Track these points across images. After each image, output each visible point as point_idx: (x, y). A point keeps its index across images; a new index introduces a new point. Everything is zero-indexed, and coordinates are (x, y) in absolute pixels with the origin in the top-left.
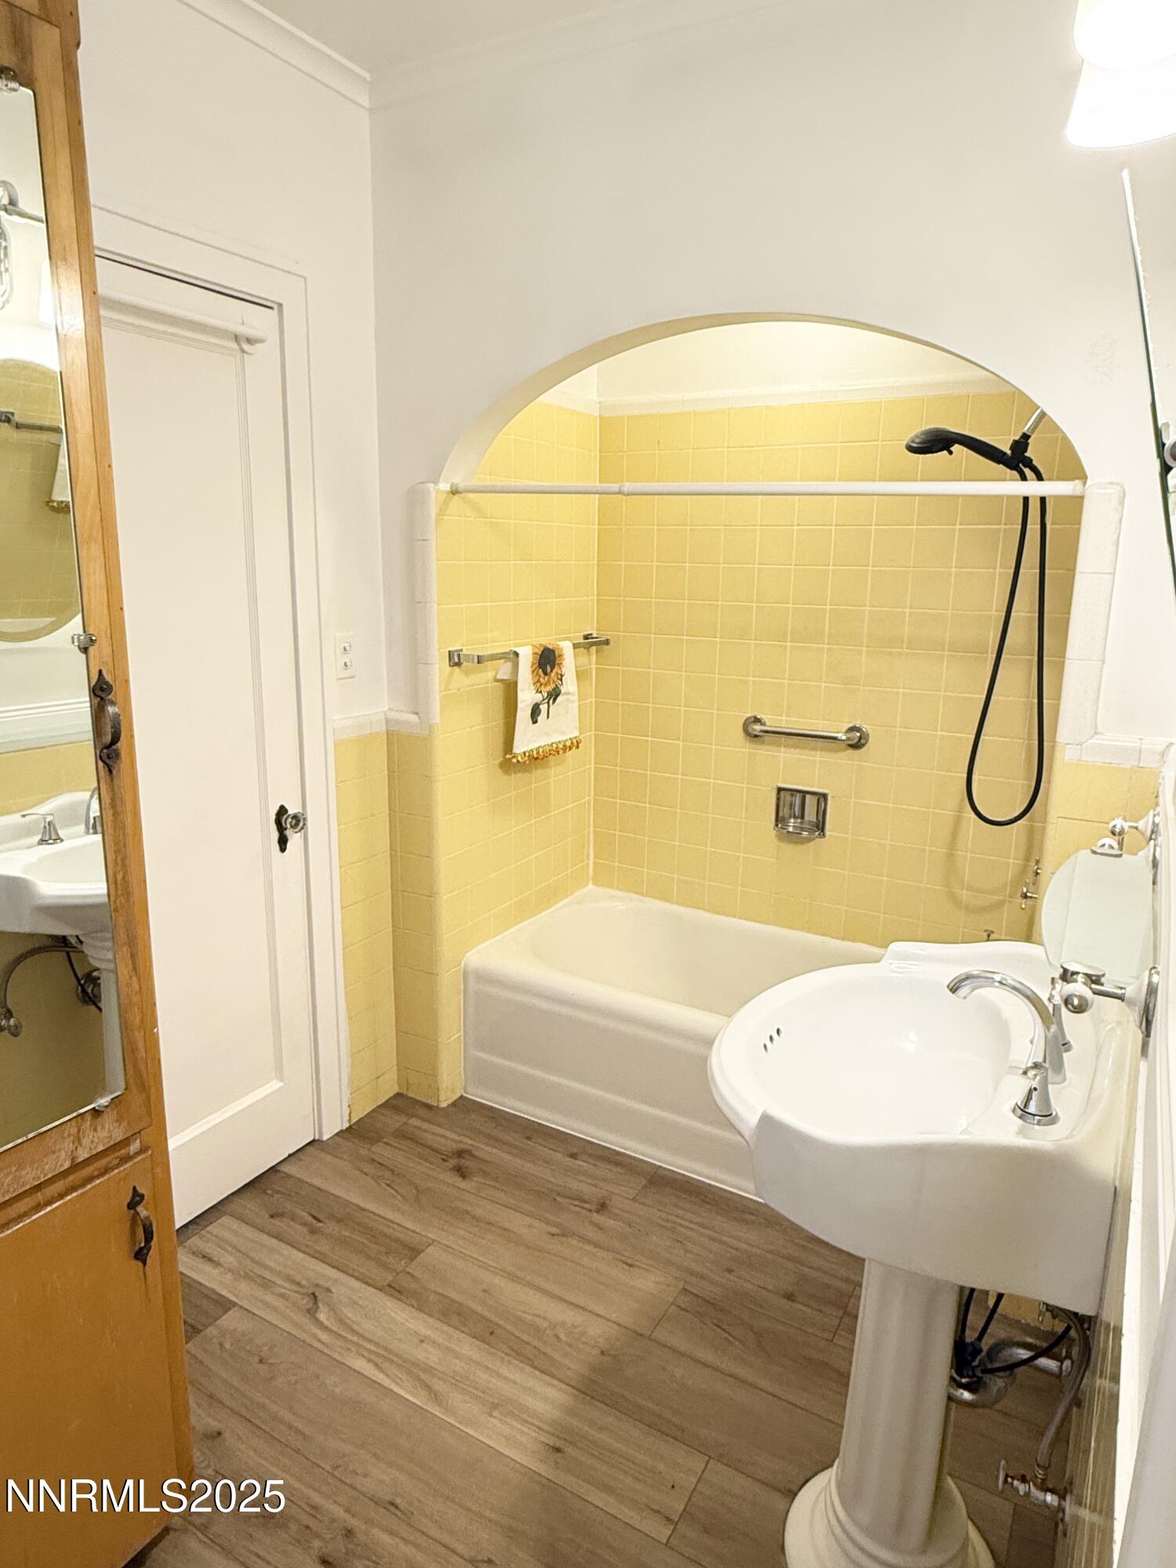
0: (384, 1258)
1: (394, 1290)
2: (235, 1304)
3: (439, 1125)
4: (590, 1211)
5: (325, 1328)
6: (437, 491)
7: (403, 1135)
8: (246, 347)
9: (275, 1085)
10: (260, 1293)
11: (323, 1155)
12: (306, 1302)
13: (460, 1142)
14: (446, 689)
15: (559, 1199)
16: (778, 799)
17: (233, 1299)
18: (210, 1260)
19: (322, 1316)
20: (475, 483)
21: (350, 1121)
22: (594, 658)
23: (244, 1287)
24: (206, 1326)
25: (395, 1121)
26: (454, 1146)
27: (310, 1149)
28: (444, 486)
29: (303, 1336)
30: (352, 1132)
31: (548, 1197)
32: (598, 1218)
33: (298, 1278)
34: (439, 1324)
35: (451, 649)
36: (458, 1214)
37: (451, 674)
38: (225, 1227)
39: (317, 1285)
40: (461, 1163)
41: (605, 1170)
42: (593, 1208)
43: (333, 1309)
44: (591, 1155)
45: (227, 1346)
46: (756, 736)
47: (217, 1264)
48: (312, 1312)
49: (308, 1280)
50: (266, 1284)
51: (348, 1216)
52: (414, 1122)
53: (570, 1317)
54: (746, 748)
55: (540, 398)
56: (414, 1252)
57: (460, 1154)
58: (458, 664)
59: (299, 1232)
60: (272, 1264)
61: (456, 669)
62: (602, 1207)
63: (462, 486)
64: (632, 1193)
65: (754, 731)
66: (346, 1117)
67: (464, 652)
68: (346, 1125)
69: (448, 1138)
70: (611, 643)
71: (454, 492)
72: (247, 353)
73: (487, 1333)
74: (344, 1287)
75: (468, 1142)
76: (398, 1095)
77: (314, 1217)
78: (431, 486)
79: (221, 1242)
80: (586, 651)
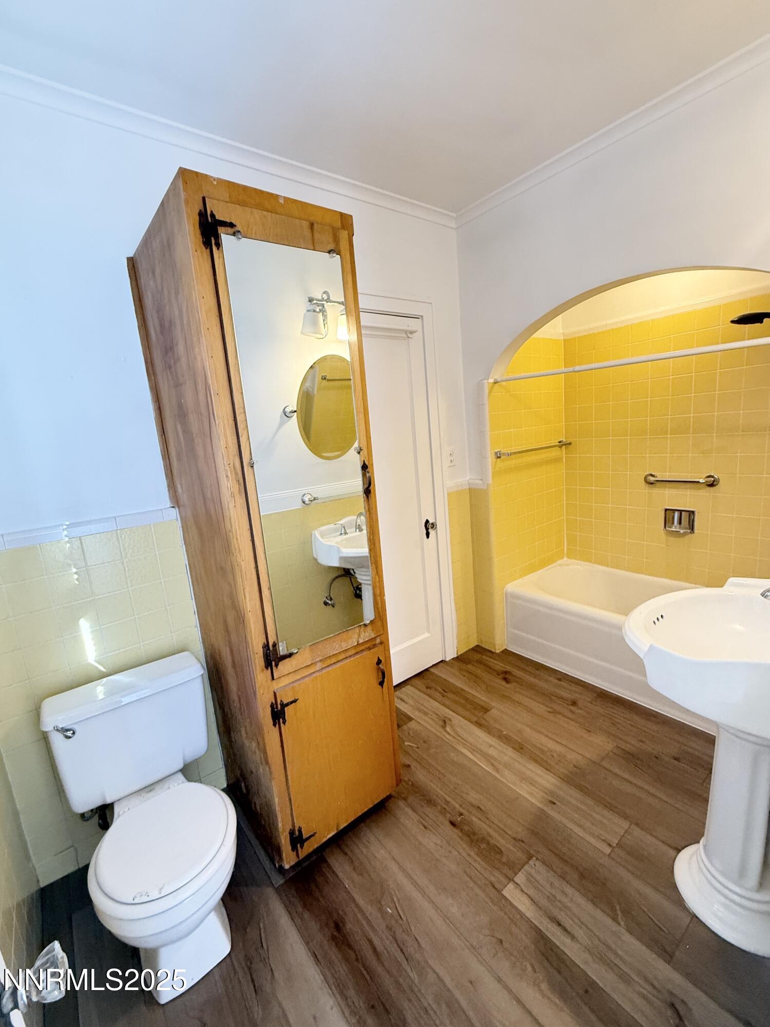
0: (473, 711)
1: (479, 724)
2: (413, 719)
3: (495, 659)
4: (568, 704)
5: (449, 734)
6: (488, 383)
7: (480, 662)
8: (409, 335)
9: (427, 635)
10: (423, 717)
11: (447, 667)
12: (441, 723)
13: (505, 667)
14: (494, 469)
15: (552, 697)
16: (665, 514)
17: (412, 716)
18: (404, 701)
19: (448, 729)
20: (505, 378)
21: (457, 654)
22: (564, 452)
23: (417, 713)
24: (403, 725)
25: (477, 656)
26: (502, 669)
27: (441, 664)
28: (491, 381)
29: (440, 735)
30: (458, 659)
31: (548, 697)
32: (572, 708)
33: (438, 713)
34: (497, 741)
35: (496, 451)
36: (505, 697)
37: (496, 461)
38: (408, 689)
39: (446, 717)
40: (506, 677)
41: (574, 687)
42: (569, 703)
43: (452, 726)
44: (568, 680)
45: (411, 733)
46: (652, 483)
47: (406, 703)
48: (444, 727)
49: (442, 714)
50: (426, 714)
51: (458, 692)
52: (484, 657)
53: (558, 748)
54: (646, 489)
55: (535, 335)
56: (486, 710)
57: (506, 672)
58: (499, 457)
59: (438, 695)
60: (427, 706)
61: (498, 459)
62: (574, 703)
63: (499, 380)
64: (589, 700)
65: (651, 482)
66: (456, 653)
67: (502, 452)
68: (456, 656)
69: (500, 666)
70: (573, 444)
71: (496, 382)
72: (410, 338)
73: (520, 748)
74: (457, 720)
75: (509, 668)
76: (478, 646)
77: (443, 690)
78: (486, 381)
79: (407, 695)
80: (559, 449)
